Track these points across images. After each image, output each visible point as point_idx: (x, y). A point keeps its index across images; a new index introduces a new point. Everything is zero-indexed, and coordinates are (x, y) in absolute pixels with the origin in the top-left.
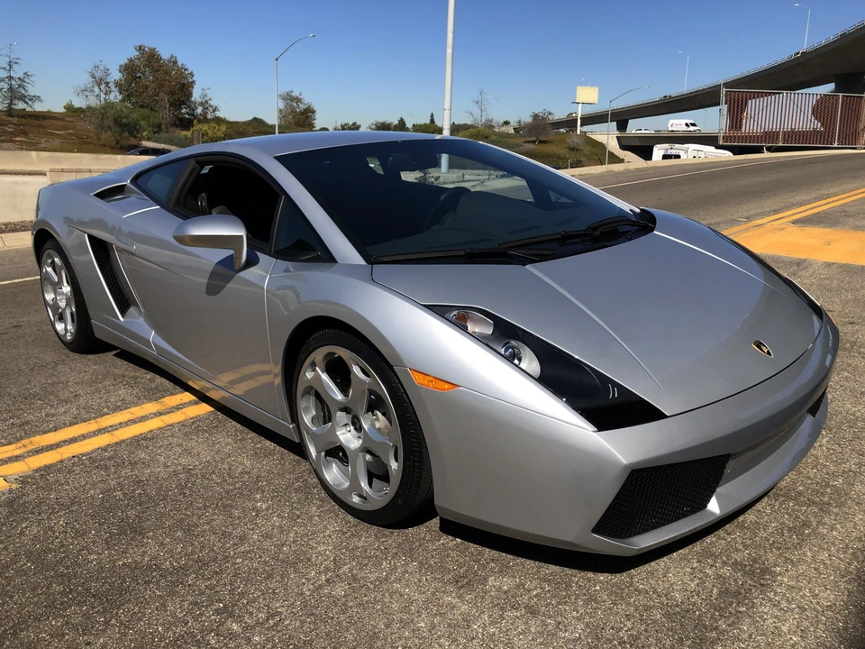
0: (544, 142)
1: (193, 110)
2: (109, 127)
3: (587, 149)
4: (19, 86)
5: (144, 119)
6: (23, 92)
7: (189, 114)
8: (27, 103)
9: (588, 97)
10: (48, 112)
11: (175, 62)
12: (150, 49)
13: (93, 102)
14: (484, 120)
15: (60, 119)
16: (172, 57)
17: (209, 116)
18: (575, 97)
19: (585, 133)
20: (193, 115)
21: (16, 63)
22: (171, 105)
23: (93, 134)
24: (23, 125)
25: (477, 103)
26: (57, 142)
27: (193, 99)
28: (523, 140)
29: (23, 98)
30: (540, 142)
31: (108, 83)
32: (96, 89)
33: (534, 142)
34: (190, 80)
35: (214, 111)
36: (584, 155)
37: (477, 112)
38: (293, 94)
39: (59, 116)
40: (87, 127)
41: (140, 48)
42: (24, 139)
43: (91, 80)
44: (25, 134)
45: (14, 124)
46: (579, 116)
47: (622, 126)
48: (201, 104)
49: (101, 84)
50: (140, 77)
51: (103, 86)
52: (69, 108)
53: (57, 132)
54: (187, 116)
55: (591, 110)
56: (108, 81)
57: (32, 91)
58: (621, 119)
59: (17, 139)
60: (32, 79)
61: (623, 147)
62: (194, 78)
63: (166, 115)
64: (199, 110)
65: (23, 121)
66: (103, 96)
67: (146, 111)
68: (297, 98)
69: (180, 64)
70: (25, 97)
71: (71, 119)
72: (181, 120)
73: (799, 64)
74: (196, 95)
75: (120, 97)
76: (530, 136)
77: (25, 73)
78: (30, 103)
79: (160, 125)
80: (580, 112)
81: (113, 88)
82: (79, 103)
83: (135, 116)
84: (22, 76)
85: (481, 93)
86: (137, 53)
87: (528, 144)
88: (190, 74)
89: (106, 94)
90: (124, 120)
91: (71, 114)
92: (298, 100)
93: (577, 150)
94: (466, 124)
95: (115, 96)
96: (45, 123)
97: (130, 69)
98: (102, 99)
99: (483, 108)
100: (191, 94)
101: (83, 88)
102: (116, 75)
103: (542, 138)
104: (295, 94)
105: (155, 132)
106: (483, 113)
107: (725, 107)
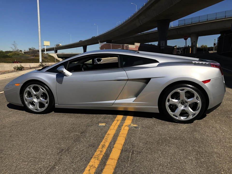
0: (37, 56)
3: (49, 58)
9: (47, 44)
14: (16, 50)
18: (44, 44)
19: (48, 53)
25: (13, 45)
28: (30, 55)
30: (35, 56)
33: (33, 56)
36: (49, 59)
37: (14, 48)
46: (45, 49)
61: (59, 57)
76: (32, 55)
85: (14, 42)
87: (32, 57)
93: (47, 58)
94: (10, 51)
99: (16, 46)
103: (36, 55)
106: (16, 48)
107: (82, 47)
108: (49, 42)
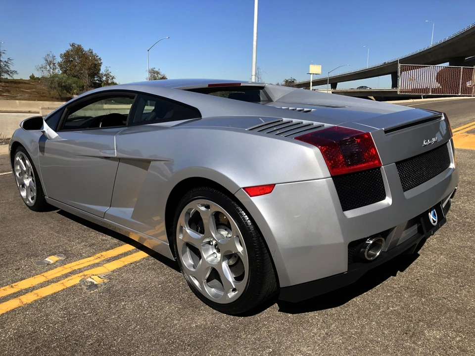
1: (101, 78)
2: (55, 88)
4: (5, 65)
5: (74, 83)
6: (7, 68)
7: (99, 81)
8: (10, 75)
9: (316, 71)
10: (21, 79)
11: (92, 53)
12: (78, 46)
13: (46, 74)
15: (27, 83)
16: (90, 50)
17: (110, 82)
18: (309, 71)
20: (101, 81)
21: (3, 53)
22: (89, 76)
23: (46, 92)
24: (7, 86)
26: (27, 95)
27: (101, 72)
29: (7, 72)
31: (54, 64)
32: (48, 67)
34: (100, 62)
35: (112, 79)
38: (155, 70)
39: (27, 82)
40: (44, 88)
41: (73, 45)
42: (8, 94)
43: (45, 62)
44: (8, 91)
45: (2, 86)
46: (311, 81)
47: (334, 86)
48: (106, 75)
49: (50, 64)
50: (72, 61)
51: (52, 65)
52: (32, 77)
53: (27, 90)
54: (97, 82)
55: (317, 78)
56: (55, 62)
57: (12, 68)
58: (334, 82)
59: (5, 94)
60: (12, 61)
62: (101, 61)
63: (86, 81)
64: (104, 78)
65: (8, 85)
66: (52, 70)
67: (76, 79)
68: (157, 72)
69: (94, 53)
70: (8, 71)
71: (34, 84)
72: (95, 83)
73: (429, 53)
74: (103, 70)
75: (61, 72)
77: (9, 59)
78: (11, 75)
79: (83, 87)
80: (312, 79)
81: (57, 66)
82: (38, 75)
83: (70, 81)
84: (7, 60)
86: (71, 48)
88: (99, 59)
89: (53, 70)
90: (63, 84)
91: (33, 81)
92: (158, 73)
95: (58, 71)
96: (19, 85)
97: (67, 56)
98: (51, 72)
99: (259, 77)
100: (100, 69)
101: (41, 66)
102: (59, 60)
104: (156, 69)
105: (80, 90)
106: (259, 79)
107: (391, 75)
108: (321, 66)
